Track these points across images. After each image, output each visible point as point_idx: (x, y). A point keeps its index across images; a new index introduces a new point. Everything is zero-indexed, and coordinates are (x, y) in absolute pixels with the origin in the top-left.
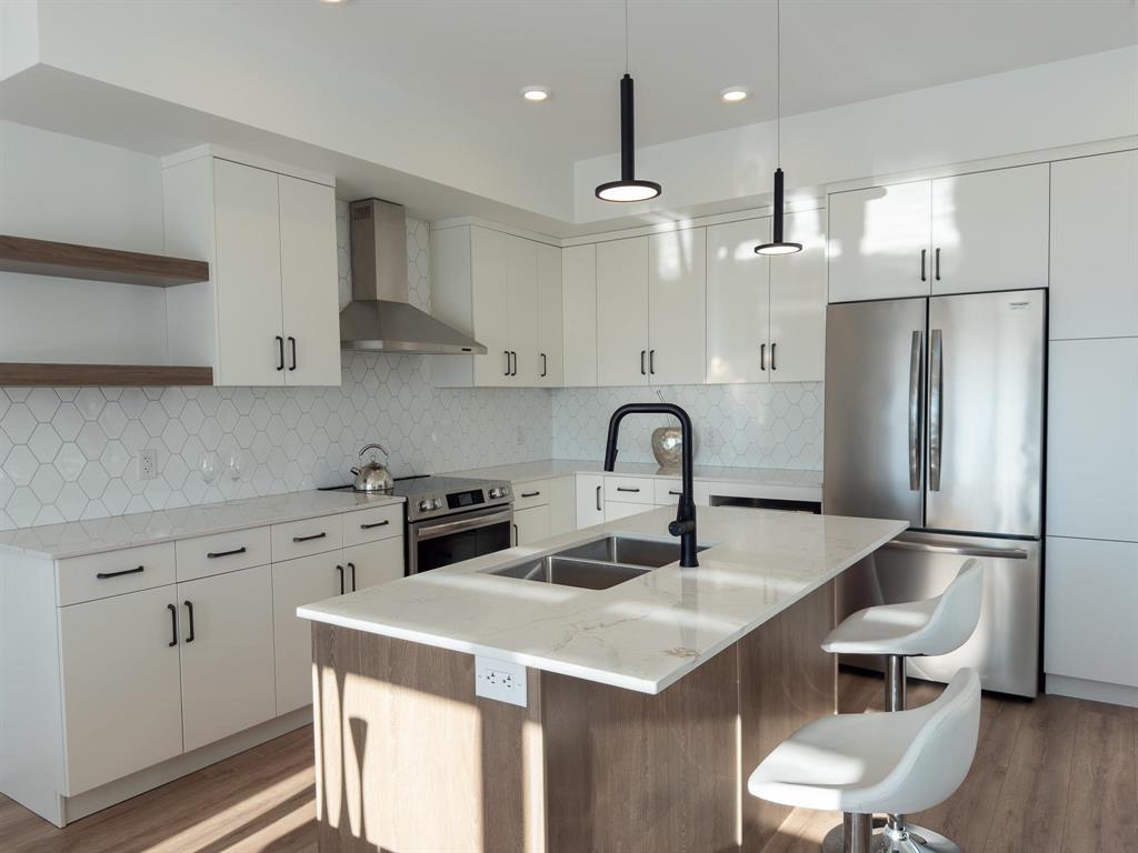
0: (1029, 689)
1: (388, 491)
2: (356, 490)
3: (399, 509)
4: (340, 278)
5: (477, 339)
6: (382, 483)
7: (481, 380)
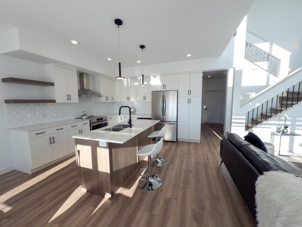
0: (175, 140)
1: (87, 119)
2: (82, 119)
3: (89, 121)
4: (78, 85)
5: (101, 95)
6: (86, 117)
7: (102, 101)
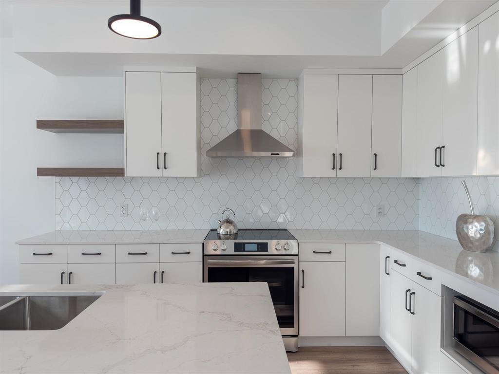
6: (228, 230)
